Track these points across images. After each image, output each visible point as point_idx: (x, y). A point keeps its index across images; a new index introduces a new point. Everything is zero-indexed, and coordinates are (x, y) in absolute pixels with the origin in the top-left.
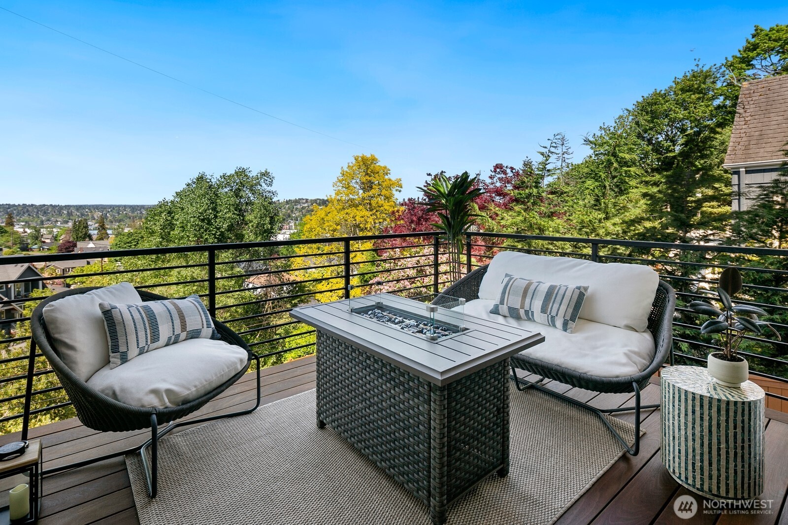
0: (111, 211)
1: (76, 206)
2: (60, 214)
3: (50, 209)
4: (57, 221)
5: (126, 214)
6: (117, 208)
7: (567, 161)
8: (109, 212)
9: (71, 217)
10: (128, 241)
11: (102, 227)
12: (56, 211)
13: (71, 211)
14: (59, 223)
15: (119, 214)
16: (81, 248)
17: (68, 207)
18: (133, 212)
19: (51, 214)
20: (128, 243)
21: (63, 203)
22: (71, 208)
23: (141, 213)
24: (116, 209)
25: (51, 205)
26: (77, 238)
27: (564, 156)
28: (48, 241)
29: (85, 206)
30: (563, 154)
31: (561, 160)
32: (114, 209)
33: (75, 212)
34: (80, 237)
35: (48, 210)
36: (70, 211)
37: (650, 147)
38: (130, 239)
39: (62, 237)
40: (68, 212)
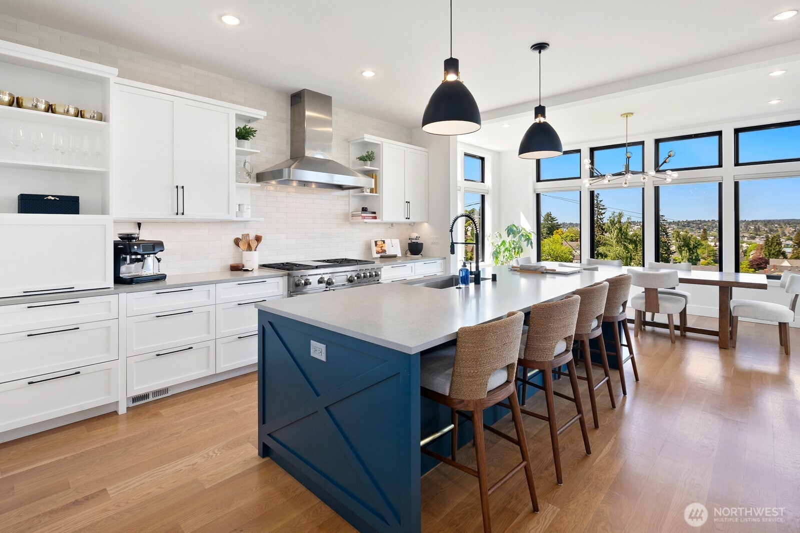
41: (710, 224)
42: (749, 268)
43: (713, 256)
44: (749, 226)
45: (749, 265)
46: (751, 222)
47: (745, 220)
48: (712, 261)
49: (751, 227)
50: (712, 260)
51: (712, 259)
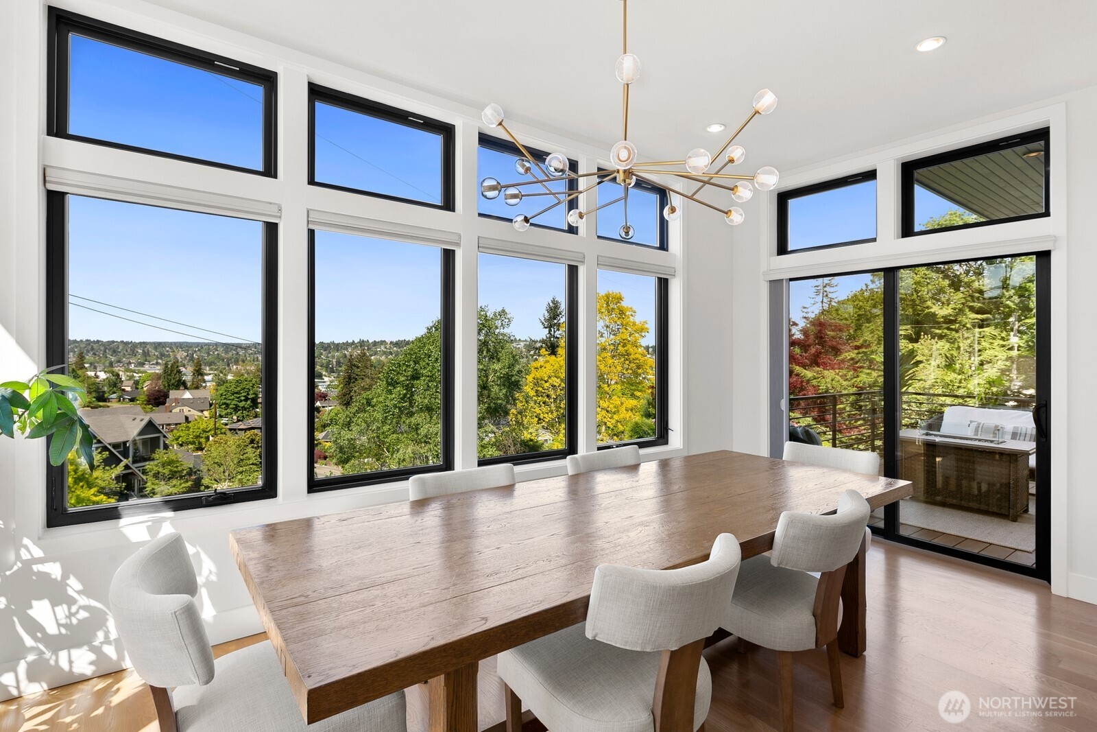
0: (199, 350)
1: (154, 343)
2: (134, 353)
3: (121, 347)
4: (130, 363)
5: (218, 354)
6: (206, 347)
7: (830, 295)
8: (195, 351)
9: (148, 358)
10: (236, 390)
11: (199, 372)
12: (129, 350)
13: (148, 350)
14: (133, 365)
15: (209, 354)
16: (176, 399)
17: (143, 344)
18: (227, 352)
19: (122, 354)
20: (236, 393)
21: (137, 339)
22: (148, 346)
23: (238, 353)
24: (204, 348)
25: (122, 342)
26: (169, 385)
27: (825, 289)
28: (128, 389)
29: (165, 343)
30: (825, 287)
31: (821, 295)
32: (202, 348)
33: (153, 352)
34: (173, 385)
35: (118, 347)
36: (146, 349)
37: (947, 282)
38: (239, 389)
39: (146, 384)
40: (143, 351)
41: (84, 345)
42: (146, 405)
43: (95, 391)
44: (136, 349)
45: (146, 400)
46: (138, 343)
47: (131, 342)
48: (94, 399)
49: (139, 351)
50: (94, 397)
51: (94, 395)
